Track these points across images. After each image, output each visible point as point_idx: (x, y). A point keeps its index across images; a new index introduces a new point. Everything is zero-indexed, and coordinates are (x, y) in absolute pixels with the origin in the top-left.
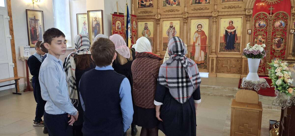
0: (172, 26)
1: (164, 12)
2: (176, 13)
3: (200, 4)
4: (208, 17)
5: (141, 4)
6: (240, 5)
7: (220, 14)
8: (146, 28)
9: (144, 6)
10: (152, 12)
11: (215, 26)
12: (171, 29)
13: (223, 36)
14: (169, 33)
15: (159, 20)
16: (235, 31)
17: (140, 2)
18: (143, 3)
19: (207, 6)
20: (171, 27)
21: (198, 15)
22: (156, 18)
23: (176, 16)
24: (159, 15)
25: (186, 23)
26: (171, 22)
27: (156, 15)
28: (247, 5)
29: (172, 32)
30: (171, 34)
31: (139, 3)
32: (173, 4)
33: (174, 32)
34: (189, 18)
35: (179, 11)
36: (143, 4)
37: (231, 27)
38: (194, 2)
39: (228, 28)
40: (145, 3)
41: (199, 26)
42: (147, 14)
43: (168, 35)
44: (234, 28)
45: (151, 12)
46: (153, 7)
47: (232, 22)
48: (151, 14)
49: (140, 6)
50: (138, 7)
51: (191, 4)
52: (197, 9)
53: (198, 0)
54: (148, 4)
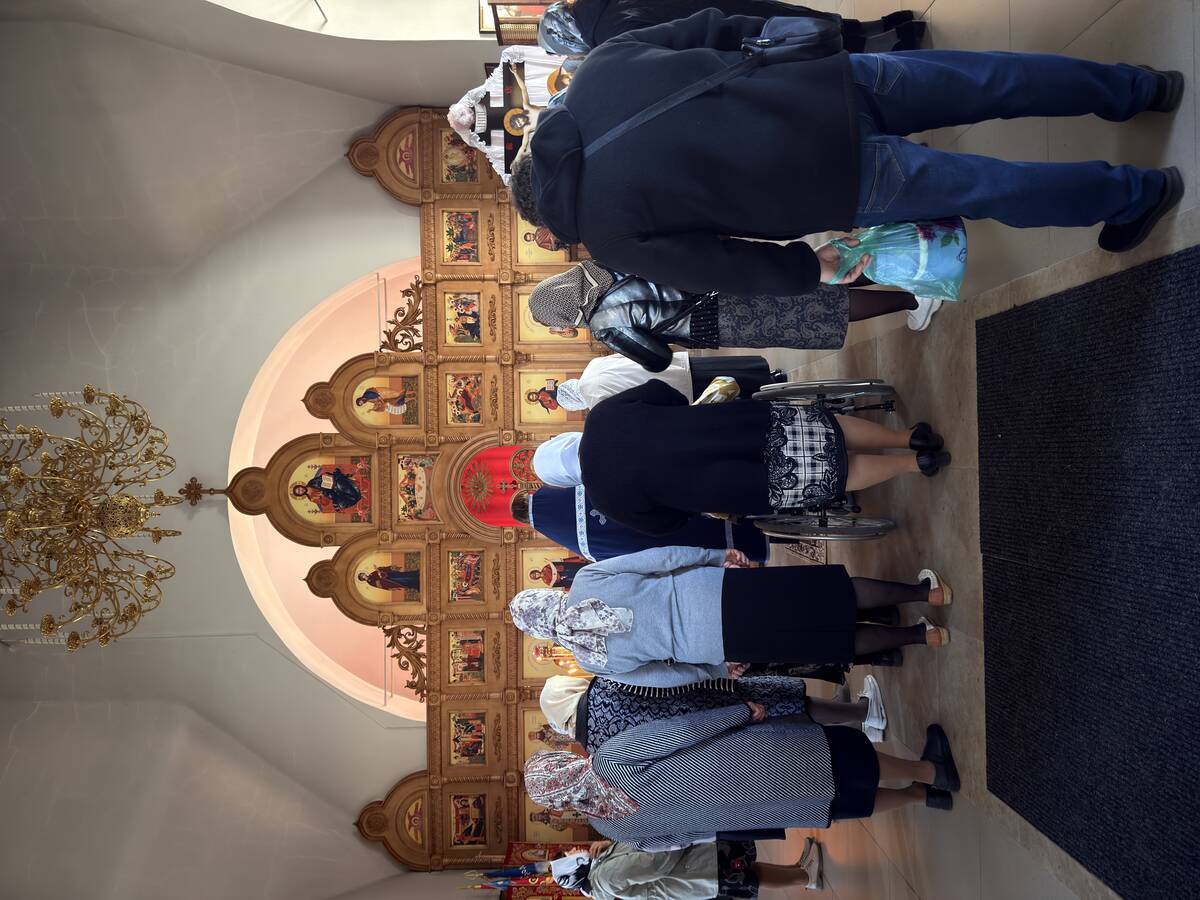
0: (541, 732)
2: (503, 724)
5: (475, 835)
6: (493, 557)
8: (544, 816)
9: (481, 823)
10: (499, 798)
12: (548, 735)
14: (558, 743)
16: (555, 564)
17: (467, 839)
18: (471, 826)
19: (489, 639)
20: (542, 736)
21: (512, 659)
23: (513, 721)
24: (509, 774)
27: (508, 785)
31: (470, 843)
32: (479, 734)
35: (498, 715)
36: (474, 826)
37: (546, 575)
38: (478, 673)
39: (548, 581)
40: (471, 822)
42: (505, 815)
44: (548, 567)
47: (532, 572)
48: (504, 801)
49: (479, 839)
51: (484, 680)
52: (497, 663)
53: (474, 663)
54: (474, 813)
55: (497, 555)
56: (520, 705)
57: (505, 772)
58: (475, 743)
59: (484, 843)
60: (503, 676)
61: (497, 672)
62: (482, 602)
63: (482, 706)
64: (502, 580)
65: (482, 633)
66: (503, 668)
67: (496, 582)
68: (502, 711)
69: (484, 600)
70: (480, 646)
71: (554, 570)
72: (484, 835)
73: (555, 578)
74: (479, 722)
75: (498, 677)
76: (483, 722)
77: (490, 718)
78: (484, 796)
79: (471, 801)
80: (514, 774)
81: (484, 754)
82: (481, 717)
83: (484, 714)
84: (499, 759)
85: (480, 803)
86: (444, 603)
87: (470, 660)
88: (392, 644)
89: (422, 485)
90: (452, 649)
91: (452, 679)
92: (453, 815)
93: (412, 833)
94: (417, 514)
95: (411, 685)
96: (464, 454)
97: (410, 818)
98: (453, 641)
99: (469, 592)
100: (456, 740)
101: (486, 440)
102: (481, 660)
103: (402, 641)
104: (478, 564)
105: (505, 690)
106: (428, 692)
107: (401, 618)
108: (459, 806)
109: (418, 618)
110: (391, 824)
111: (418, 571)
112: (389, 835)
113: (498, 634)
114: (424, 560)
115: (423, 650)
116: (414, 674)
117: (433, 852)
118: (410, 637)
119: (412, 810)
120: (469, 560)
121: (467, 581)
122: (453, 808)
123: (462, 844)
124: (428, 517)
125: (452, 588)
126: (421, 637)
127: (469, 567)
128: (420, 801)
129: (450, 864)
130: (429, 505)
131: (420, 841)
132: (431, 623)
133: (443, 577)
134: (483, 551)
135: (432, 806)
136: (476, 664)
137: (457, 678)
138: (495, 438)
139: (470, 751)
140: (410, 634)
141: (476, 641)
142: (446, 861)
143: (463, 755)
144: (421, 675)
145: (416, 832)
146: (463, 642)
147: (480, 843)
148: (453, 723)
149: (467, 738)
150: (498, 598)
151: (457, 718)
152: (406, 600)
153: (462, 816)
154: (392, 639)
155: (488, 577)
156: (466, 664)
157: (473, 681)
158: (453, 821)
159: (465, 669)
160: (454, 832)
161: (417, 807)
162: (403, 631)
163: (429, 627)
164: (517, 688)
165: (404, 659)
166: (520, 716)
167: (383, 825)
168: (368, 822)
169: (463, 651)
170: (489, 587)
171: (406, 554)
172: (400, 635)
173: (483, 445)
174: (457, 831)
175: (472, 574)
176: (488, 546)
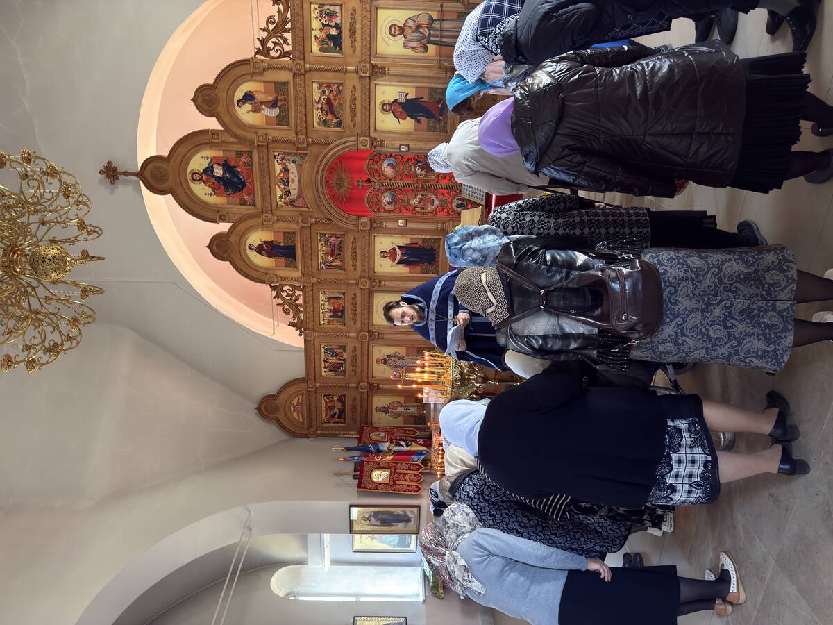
2: (358, 352)
5: (338, 418)
6: (352, 239)
7: (366, 275)
8: (385, 410)
9: (342, 412)
10: (355, 397)
12: (390, 361)
13: (408, 269)
14: (396, 367)
16: (399, 247)
18: (336, 413)
19: (348, 297)
20: (385, 362)
21: (365, 312)
22: (366, 390)
23: (365, 353)
24: (361, 384)
25: (379, 334)
26: (376, 361)
28: (351, 228)
29: (396, 359)
30: (399, 363)
31: (335, 422)
32: (341, 358)
33: (395, 356)
34: (371, 329)
35: (355, 348)
37: (392, 254)
38: (341, 320)
39: (394, 260)
40: (336, 410)
42: (358, 408)
44: (394, 249)
45: (354, 400)
47: (382, 252)
49: (342, 420)
51: (345, 325)
52: (355, 314)
53: (338, 313)
54: (338, 405)
55: (355, 238)
56: (370, 343)
57: (359, 382)
58: (338, 363)
59: (344, 423)
60: (359, 323)
61: (354, 320)
62: (343, 272)
63: (343, 341)
64: (359, 257)
65: (344, 294)
66: (358, 318)
67: (354, 258)
68: (358, 346)
69: (344, 270)
70: (342, 302)
71: (399, 252)
72: (344, 418)
73: (398, 257)
74: (341, 351)
75: (355, 323)
76: (344, 351)
77: (349, 349)
78: (344, 396)
79: (335, 398)
80: (365, 384)
81: (345, 371)
82: (344, 348)
83: (345, 346)
84: (355, 375)
85: (342, 400)
86: (314, 271)
87: (334, 310)
88: (277, 296)
89: (294, 178)
90: (321, 302)
91: (322, 322)
92: (324, 406)
93: (295, 415)
94: (291, 202)
95: (292, 325)
96: (328, 156)
97: (294, 406)
98: (322, 297)
99: (334, 264)
100: (325, 361)
101: (347, 144)
102: (343, 311)
103: (284, 294)
104: (339, 244)
105: (360, 332)
106: (305, 330)
107: (283, 279)
108: (328, 401)
109: (296, 280)
110: (282, 409)
111: (294, 246)
112: (280, 416)
113: (355, 295)
114: (298, 238)
115: (300, 301)
116: (294, 318)
117: (310, 426)
118: (290, 292)
119: (295, 402)
120: (332, 240)
121: (332, 255)
122: (323, 402)
123: (329, 422)
124: (301, 205)
125: (320, 260)
126: (298, 293)
127: (333, 245)
128: (301, 397)
129: (321, 434)
130: (300, 195)
131: (301, 420)
132: (305, 284)
133: (313, 252)
134: (344, 235)
135: (309, 400)
136: (339, 314)
137: (326, 322)
138: (354, 143)
139: (335, 368)
140: (290, 290)
141: (339, 298)
142: (319, 432)
143: (330, 370)
144: (299, 318)
145: (298, 414)
146: (329, 299)
147: (342, 423)
148: (323, 350)
149: (334, 360)
150: (355, 269)
151: (326, 347)
152: (286, 266)
153: (329, 407)
154: (277, 293)
155: (348, 254)
156: (332, 313)
157: (336, 325)
158: (324, 409)
159: (331, 316)
160: (324, 416)
161: (298, 400)
162: (286, 288)
163: (304, 286)
164: (369, 332)
165: (286, 307)
166: (370, 349)
167: (276, 409)
168: (265, 408)
169: (329, 305)
170: (349, 261)
171: (284, 233)
172: (283, 291)
173: (343, 149)
174: (326, 415)
175: (335, 251)
176: (347, 231)
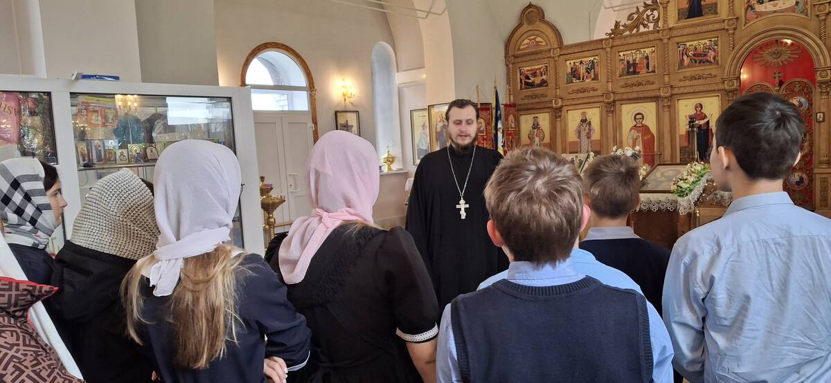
0: (586, 120)
1: (569, 93)
2: (592, 93)
3: (636, 76)
4: (655, 99)
5: (525, 82)
6: (714, 73)
7: (675, 91)
8: (536, 126)
9: (532, 85)
10: (546, 96)
11: (667, 115)
12: (584, 125)
14: (579, 132)
15: (560, 109)
16: (708, 122)
17: (523, 78)
18: (529, 79)
19: (651, 77)
20: (584, 121)
21: (635, 95)
22: (554, 105)
23: (592, 100)
24: (560, 100)
25: (612, 112)
26: (584, 112)
27: (554, 101)
28: (726, 71)
29: (587, 131)
30: (584, 134)
31: (521, 80)
32: (585, 78)
33: (590, 130)
34: (617, 103)
35: (597, 90)
36: (530, 81)
37: (699, 116)
38: (625, 72)
41: (638, 117)
42: (537, 100)
43: (579, 137)
44: (705, 117)
45: (543, 95)
46: (547, 85)
47: (701, 105)
48: (546, 99)
49: (523, 85)
50: (519, 87)
51: (620, 76)
53: (632, 68)
54: (538, 80)
55: (715, 76)
56: (602, 104)
57: (561, 98)
59: (521, 89)
60: (622, 90)
62: (677, 68)
64: (694, 82)
67: (693, 78)
70: (645, 70)
72: (526, 88)
73: (696, 122)
75: (622, 87)
80: (560, 104)
86: (677, 39)
87: (635, 65)
88: (646, 6)
89: (779, 6)
90: (642, 50)
92: (536, 67)
93: (527, 41)
94: (751, 6)
95: (617, 24)
96: (807, 39)
97: (535, 39)
99: (685, 57)
101: (821, 57)
102: (635, 73)
103: (649, 12)
104: (708, 61)
105: (613, 92)
106: (612, 38)
107: (665, 8)
108: (542, 70)
110: (530, 28)
111: (702, 15)
114: (711, 18)
115: (642, 29)
116: (625, 26)
117: (515, 57)
118: (651, 18)
119: (539, 39)
120: (711, 53)
121: (694, 55)
124: (748, 16)
125: (688, 44)
126: (651, 26)
127: (705, 55)
128: (544, 44)
129: (509, 69)
130: (759, 14)
133: (696, 35)
135: (541, 52)
138: (823, 64)
142: (511, 66)
144: (624, 31)
145: (527, 44)
146: (647, 58)
147: (521, 86)
152: (679, 10)
153: (536, 73)
155: (698, 70)
156: (631, 62)
158: (533, 68)
159: (628, 62)
160: (527, 68)
161: (541, 42)
162: (656, 13)
163: (659, 31)
164: (614, 101)
165: (636, 16)
166: (596, 105)
167: (530, 22)
168: (532, 12)
169: (641, 59)
170: (689, 72)
171: (716, 4)
172: (653, 10)
173: (816, 53)
174: (528, 71)
175: (700, 58)
176: (723, 67)
